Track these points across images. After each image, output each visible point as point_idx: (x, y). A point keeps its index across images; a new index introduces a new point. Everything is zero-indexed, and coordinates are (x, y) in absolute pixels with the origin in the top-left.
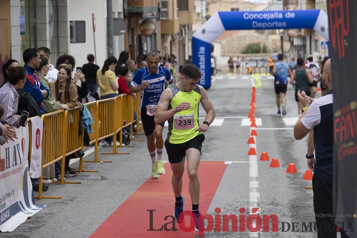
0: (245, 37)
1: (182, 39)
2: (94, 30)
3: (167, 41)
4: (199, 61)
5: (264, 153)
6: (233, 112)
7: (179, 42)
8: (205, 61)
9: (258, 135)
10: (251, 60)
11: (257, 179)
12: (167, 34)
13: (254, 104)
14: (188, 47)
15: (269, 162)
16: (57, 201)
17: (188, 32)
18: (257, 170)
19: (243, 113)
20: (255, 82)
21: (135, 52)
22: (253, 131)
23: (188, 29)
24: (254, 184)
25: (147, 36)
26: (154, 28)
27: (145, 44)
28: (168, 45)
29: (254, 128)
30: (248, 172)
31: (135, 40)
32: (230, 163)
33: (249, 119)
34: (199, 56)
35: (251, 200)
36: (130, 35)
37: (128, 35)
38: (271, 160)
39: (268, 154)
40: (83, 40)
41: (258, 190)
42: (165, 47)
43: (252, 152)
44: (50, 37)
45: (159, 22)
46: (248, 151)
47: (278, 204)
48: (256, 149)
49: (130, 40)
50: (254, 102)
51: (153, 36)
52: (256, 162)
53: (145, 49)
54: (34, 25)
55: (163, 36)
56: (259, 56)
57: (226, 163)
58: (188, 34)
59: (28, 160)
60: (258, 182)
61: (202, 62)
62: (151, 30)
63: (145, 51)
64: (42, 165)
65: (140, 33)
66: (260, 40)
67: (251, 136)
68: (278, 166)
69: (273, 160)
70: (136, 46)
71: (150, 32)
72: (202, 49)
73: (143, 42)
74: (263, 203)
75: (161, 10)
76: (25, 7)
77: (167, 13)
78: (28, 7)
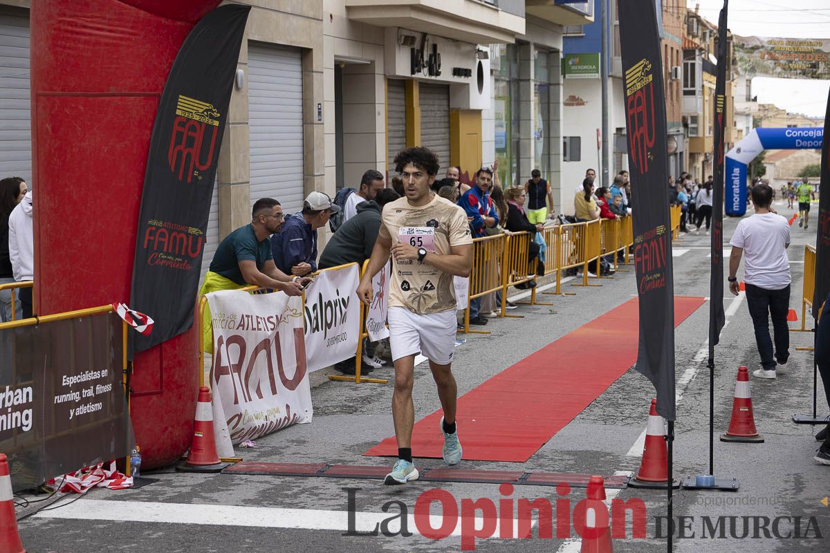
2: (599, 148)
16: (483, 336)
26: (675, 146)
40: (579, 160)
44: (536, 155)
45: (686, 139)
54: (516, 140)
62: (672, 148)
71: (671, 151)
75: (690, 126)
76: (506, 120)
77: (696, 129)
78: (509, 119)
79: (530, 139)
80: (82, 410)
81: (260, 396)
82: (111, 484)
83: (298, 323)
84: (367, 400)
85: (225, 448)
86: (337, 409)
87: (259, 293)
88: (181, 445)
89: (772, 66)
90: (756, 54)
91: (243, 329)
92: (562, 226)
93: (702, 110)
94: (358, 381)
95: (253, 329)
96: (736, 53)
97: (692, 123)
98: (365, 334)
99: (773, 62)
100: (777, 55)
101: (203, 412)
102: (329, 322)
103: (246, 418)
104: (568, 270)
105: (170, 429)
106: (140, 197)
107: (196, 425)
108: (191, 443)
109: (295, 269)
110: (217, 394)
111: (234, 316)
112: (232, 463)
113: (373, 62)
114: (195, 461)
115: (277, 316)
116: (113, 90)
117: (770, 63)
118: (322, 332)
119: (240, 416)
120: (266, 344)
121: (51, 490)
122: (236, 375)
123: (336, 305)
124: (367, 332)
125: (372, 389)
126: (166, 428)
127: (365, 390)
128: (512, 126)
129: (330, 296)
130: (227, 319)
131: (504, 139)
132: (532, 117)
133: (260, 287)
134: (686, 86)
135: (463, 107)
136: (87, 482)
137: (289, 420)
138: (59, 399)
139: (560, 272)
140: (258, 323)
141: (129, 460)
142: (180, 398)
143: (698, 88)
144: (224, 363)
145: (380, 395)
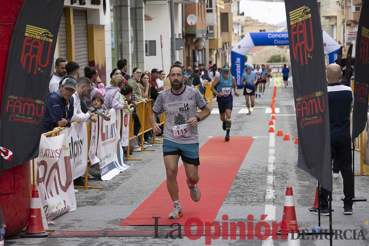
0: (270, 50)
1: (224, 52)
2: (162, 47)
3: (213, 54)
4: (236, 68)
5: (280, 130)
6: (260, 104)
7: (222, 54)
8: (241, 68)
9: (276, 119)
10: (274, 67)
11: (274, 148)
12: (214, 49)
13: (275, 98)
14: (229, 58)
15: (283, 137)
16: (139, 162)
17: (228, 47)
18: (274, 142)
19: (266, 104)
20: (277, 83)
21: (191, 62)
22: (273, 116)
23: (228, 45)
24: (272, 151)
25: (199, 50)
26: (204, 45)
27: (198, 56)
28: (214, 57)
29: (274, 115)
30: (268, 143)
31: (191, 53)
32: (256, 137)
33: (271, 108)
34: (236, 64)
35: (269, 161)
36: (187, 50)
37: (186, 50)
38: (284, 135)
39: (282, 132)
40: (154, 54)
41: (274, 155)
42: (212, 58)
43: (271, 130)
44: (131, 52)
45: (208, 41)
46: (269, 130)
47: (287, 164)
48: (274, 129)
49: (187, 54)
50: (275, 97)
51: (203, 50)
52: (274, 137)
53: (198, 60)
54: (120, 43)
55: (211, 50)
56: (280, 64)
57: (253, 137)
58: (228, 49)
59: (120, 134)
60: (274, 150)
61: (238, 69)
62: (202, 46)
63: (198, 61)
64: (129, 138)
65: (194, 48)
66: (281, 53)
67: (271, 120)
68: (289, 139)
69: (285, 135)
70: (191, 58)
71: (202, 48)
72: (238, 60)
73: (196, 55)
74: (277, 163)
75: (209, 32)
77: (213, 34)
78: (117, 31)
79: (128, 42)
81: (52, 196)
86: (85, 204)
91: (46, 157)
95: (51, 157)
97: (210, 30)
101: (35, 204)
107: (31, 211)
112: (50, 232)
114: (32, 231)
118: (73, 159)
119: (47, 206)
124: (89, 159)
126: (17, 213)
127: (93, 193)
128: (118, 34)
129: (76, 138)
135: (96, 23)
137: (66, 209)
140: (53, 153)
145: (104, 195)
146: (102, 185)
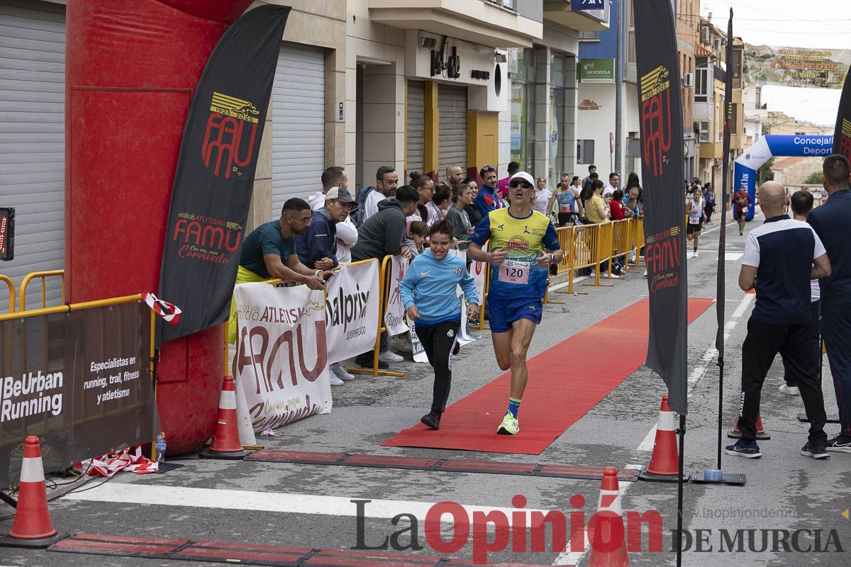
2: (611, 152)
75: (701, 132)
76: (522, 122)
77: (707, 135)
78: (525, 122)
79: (545, 141)
80: (109, 396)
81: (282, 387)
82: (136, 469)
83: (320, 316)
84: (385, 392)
85: (248, 436)
86: (356, 401)
87: (283, 286)
88: (205, 432)
89: (782, 74)
90: (767, 63)
91: (267, 321)
92: (575, 227)
93: (713, 115)
94: (376, 374)
95: (276, 321)
96: (747, 61)
97: (703, 128)
98: (383, 329)
99: (783, 70)
100: (787, 64)
101: (228, 400)
102: (349, 316)
103: (268, 409)
104: (580, 270)
105: (194, 416)
106: (170, 190)
107: (220, 413)
108: (215, 430)
109: (318, 263)
110: (240, 382)
111: (258, 308)
112: (254, 451)
113: (394, 64)
114: (217, 448)
115: (299, 309)
116: (145, 86)
117: (781, 72)
118: (341, 326)
119: (262, 405)
120: (287, 336)
121: (79, 473)
122: (258, 365)
123: (356, 299)
124: (385, 326)
125: (389, 382)
126: (191, 416)
127: (382, 383)
128: (528, 128)
129: (351, 291)
130: (251, 310)
131: (519, 140)
132: (548, 120)
133: (283, 280)
134: (697, 92)
135: (481, 108)
136: (114, 466)
137: (309, 410)
138: (89, 385)
139: (573, 273)
140: (281, 315)
141: (155, 446)
142: (205, 385)
143: (709, 95)
144: (248, 353)
145: (397, 387)
146: (407, 370)
